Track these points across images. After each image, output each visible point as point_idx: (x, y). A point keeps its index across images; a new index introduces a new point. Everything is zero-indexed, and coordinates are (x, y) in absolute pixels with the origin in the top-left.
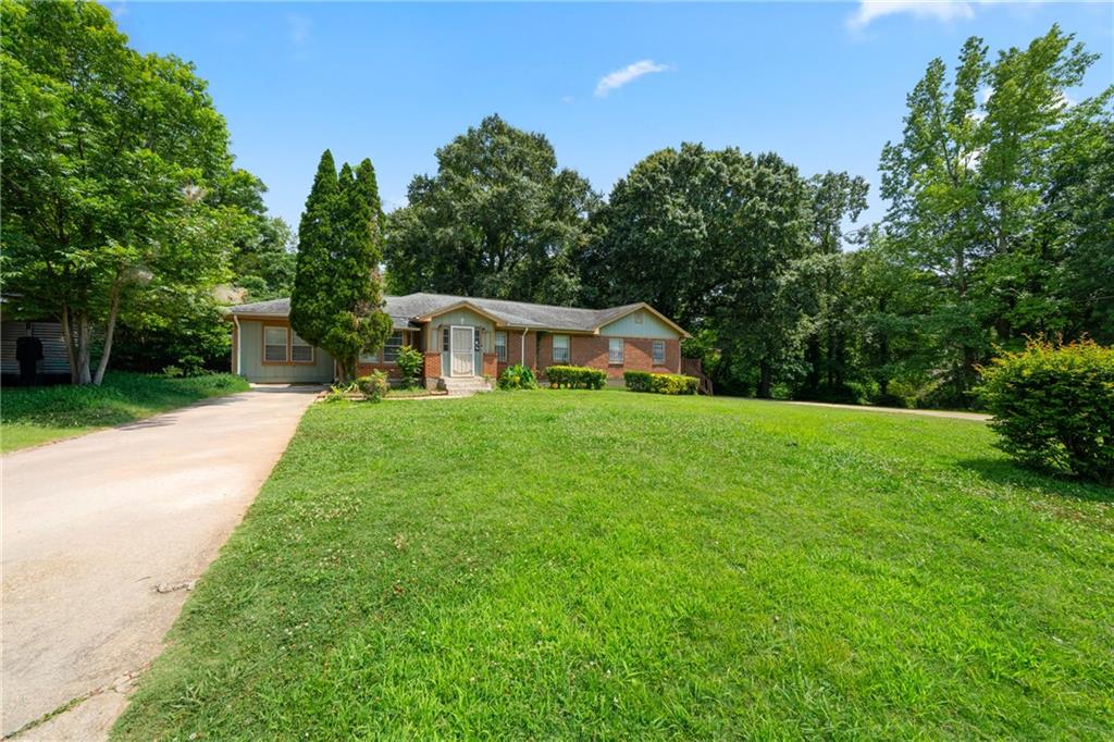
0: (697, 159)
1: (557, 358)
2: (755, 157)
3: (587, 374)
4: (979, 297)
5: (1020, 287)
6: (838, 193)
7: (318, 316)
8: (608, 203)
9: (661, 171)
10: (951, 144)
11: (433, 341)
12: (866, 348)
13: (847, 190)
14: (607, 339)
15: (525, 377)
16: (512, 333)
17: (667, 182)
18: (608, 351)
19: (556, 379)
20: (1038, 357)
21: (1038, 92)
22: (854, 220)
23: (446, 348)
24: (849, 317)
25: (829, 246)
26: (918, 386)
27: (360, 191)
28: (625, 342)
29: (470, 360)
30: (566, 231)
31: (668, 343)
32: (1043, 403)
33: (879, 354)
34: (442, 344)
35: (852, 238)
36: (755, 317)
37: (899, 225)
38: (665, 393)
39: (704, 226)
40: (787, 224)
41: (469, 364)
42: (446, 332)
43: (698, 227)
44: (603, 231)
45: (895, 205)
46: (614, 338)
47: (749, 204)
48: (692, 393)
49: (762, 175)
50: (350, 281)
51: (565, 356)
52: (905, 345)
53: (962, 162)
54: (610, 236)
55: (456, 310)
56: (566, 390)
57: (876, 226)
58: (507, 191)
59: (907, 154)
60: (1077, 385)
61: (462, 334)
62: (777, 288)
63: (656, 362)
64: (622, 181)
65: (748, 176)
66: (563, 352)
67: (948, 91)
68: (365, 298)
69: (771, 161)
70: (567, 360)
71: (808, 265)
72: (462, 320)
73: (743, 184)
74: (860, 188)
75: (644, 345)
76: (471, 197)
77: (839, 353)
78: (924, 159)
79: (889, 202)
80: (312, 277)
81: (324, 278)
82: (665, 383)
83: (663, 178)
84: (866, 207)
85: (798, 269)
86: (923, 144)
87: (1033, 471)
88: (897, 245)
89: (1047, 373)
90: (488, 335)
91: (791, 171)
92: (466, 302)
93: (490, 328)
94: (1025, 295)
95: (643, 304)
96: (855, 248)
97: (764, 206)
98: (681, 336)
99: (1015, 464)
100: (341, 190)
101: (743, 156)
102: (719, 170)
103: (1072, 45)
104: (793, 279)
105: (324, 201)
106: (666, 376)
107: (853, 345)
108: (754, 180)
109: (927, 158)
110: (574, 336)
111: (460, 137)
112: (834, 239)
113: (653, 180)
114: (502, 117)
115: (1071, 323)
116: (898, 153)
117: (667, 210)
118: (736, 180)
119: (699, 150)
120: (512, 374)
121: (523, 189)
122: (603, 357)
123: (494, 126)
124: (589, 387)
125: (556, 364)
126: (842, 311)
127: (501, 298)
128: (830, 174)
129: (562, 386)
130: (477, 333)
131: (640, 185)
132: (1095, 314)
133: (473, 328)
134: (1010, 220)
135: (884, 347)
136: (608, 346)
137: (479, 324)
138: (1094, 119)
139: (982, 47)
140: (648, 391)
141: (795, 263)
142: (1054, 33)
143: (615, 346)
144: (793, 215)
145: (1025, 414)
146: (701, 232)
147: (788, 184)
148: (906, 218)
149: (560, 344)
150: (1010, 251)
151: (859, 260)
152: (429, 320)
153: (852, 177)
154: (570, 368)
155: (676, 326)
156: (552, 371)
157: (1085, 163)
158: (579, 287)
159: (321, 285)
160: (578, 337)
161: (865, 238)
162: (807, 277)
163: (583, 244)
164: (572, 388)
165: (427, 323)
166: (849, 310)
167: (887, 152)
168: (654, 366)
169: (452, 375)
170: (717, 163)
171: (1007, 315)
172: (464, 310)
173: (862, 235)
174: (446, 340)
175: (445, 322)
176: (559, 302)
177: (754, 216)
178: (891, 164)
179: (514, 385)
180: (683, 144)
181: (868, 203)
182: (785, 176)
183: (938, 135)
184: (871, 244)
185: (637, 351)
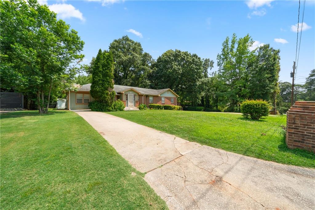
0: (179, 54)
1: (150, 102)
2: (192, 54)
3: (158, 106)
4: (235, 89)
5: (242, 87)
6: (208, 63)
7: (100, 92)
8: (156, 62)
9: (171, 56)
10: (230, 56)
11: (124, 98)
12: (213, 99)
13: (210, 63)
14: (161, 97)
15: (144, 107)
16: (140, 96)
17: (173, 59)
18: (161, 100)
19: (151, 107)
20: (247, 102)
21: (245, 48)
22: (211, 70)
23: (127, 100)
24: (211, 92)
25: (206, 76)
26: (223, 107)
27: (110, 60)
28: (165, 98)
29: (133, 103)
30: (147, 69)
31: (174, 98)
32: (248, 109)
33: (216, 101)
34: (126, 98)
35: (211, 74)
36: (191, 92)
37: (221, 72)
38: (175, 110)
39: (181, 70)
40: (199, 71)
42: (127, 96)
43: (180, 70)
44: (156, 69)
45: (220, 68)
46: (163, 97)
47: (191, 66)
48: (180, 110)
49: (194, 59)
50: (108, 83)
52: (221, 98)
53: (232, 60)
54: (158, 71)
55: (129, 90)
57: (216, 72)
58: (132, 57)
59: (222, 56)
60: (252, 106)
61: (131, 96)
62: (196, 85)
63: (172, 103)
64: (160, 57)
65: (191, 59)
67: (230, 44)
68: (111, 87)
69: (195, 56)
70: (153, 102)
71: (203, 81)
72: (131, 93)
73: (190, 61)
74: (212, 63)
75: (169, 99)
76: (121, 58)
77: (208, 100)
78: (225, 58)
79: (219, 67)
80: (98, 82)
81: (101, 82)
82: (174, 108)
83: (172, 58)
84: (213, 67)
85: (201, 81)
86: (225, 55)
87: (247, 118)
88: (220, 76)
89: (248, 104)
91: (199, 58)
92: (132, 88)
93: (137, 95)
94: (243, 89)
95: (169, 89)
96: (211, 76)
97: (194, 66)
98: (177, 96)
99: (244, 118)
100: (104, 59)
101: (189, 54)
102: (184, 57)
103: (251, 38)
104: (200, 84)
105: (100, 62)
106: (174, 106)
107: (211, 99)
108: (192, 60)
109: (226, 58)
111: (116, 40)
112: (207, 74)
113: (169, 58)
114: (128, 36)
115: (250, 95)
116: (220, 56)
117: (173, 66)
118: (188, 60)
119: (180, 52)
120: (142, 106)
121: (136, 57)
122: (160, 102)
123: (126, 39)
124: (158, 109)
125: (150, 103)
126: (209, 91)
127: (128, 86)
128: (206, 59)
130: (134, 96)
131: (166, 59)
132: (254, 93)
134: (240, 73)
135: (217, 99)
137: (135, 94)
138: (254, 54)
139: (236, 36)
141: (200, 80)
142: (248, 36)
143: (163, 99)
144: (200, 69)
145: (246, 110)
146: (181, 72)
147: (199, 61)
148: (222, 71)
149: (151, 98)
150: (240, 79)
151: (212, 79)
152: (124, 93)
153: (211, 60)
154: (154, 104)
155: (176, 94)
156: (151, 105)
157: (253, 63)
158: (150, 83)
159: (100, 83)
160: (155, 97)
161: (214, 74)
162: (203, 83)
163: (150, 72)
164: (155, 109)
165: (123, 93)
166: (210, 91)
167: (218, 55)
169: (129, 106)
170: (184, 55)
171: (240, 93)
172: (132, 90)
173: (213, 73)
174: (127, 97)
175: (127, 93)
176: (145, 87)
177: (192, 68)
178: (219, 58)
179: (142, 109)
180: (176, 49)
181: (214, 66)
182: (198, 60)
183: (228, 53)
184: (215, 76)
185: (168, 100)
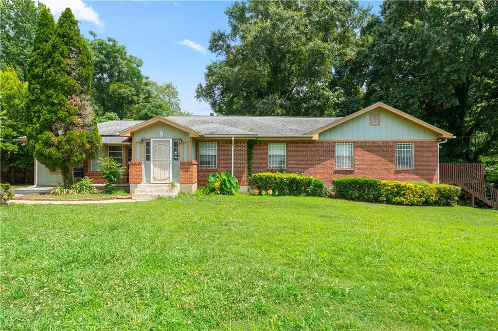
1: (273, 165)
3: (293, 181)
11: (137, 152)
14: (333, 145)
15: (224, 184)
18: (333, 157)
19: (261, 186)
28: (356, 147)
29: (168, 168)
34: (144, 154)
38: (400, 204)
41: (166, 172)
42: (148, 144)
46: (342, 142)
51: (282, 162)
55: (154, 125)
56: (267, 197)
61: (161, 146)
63: (400, 167)
66: (279, 159)
70: (284, 166)
72: (162, 133)
75: (379, 148)
82: (399, 191)
90: (185, 145)
95: (379, 105)
106: (403, 184)
110: (291, 143)
122: (327, 163)
125: (268, 171)
129: (264, 192)
130: (175, 144)
133: (171, 140)
136: (334, 152)
137: (177, 136)
140: (376, 200)
143: (343, 151)
149: (277, 152)
156: (255, 178)
160: (296, 144)
165: (131, 138)
168: (397, 172)
169: (152, 181)
172: (163, 124)
174: (148, 151)
175: (147, 135)
185: (372, 156)
